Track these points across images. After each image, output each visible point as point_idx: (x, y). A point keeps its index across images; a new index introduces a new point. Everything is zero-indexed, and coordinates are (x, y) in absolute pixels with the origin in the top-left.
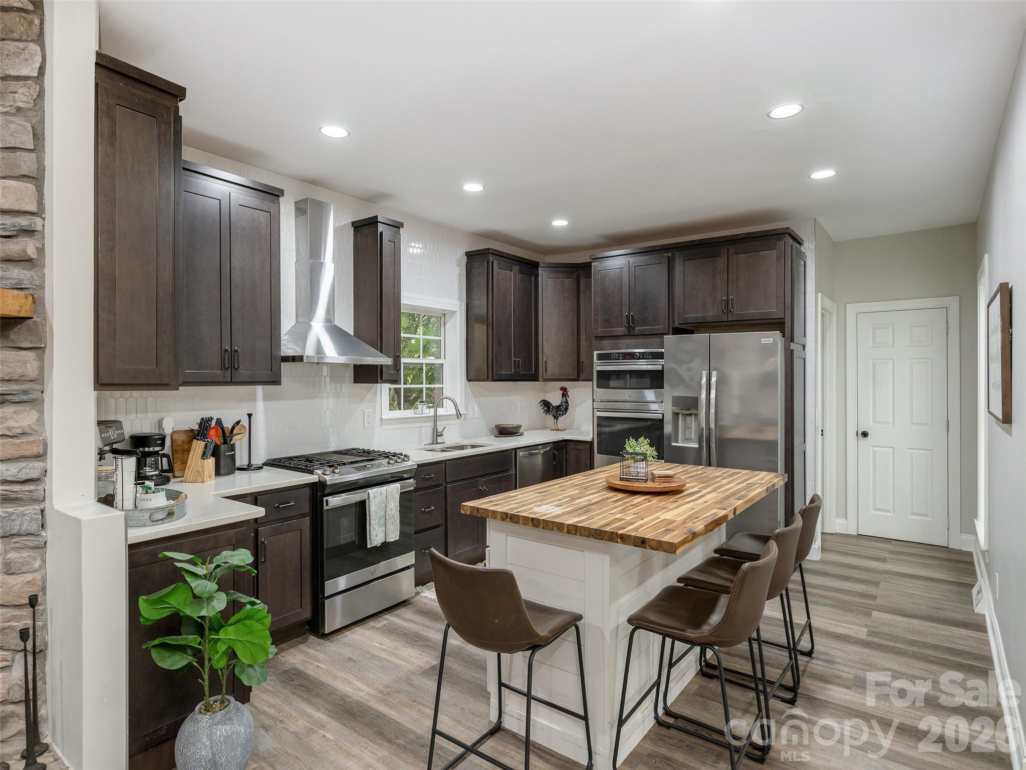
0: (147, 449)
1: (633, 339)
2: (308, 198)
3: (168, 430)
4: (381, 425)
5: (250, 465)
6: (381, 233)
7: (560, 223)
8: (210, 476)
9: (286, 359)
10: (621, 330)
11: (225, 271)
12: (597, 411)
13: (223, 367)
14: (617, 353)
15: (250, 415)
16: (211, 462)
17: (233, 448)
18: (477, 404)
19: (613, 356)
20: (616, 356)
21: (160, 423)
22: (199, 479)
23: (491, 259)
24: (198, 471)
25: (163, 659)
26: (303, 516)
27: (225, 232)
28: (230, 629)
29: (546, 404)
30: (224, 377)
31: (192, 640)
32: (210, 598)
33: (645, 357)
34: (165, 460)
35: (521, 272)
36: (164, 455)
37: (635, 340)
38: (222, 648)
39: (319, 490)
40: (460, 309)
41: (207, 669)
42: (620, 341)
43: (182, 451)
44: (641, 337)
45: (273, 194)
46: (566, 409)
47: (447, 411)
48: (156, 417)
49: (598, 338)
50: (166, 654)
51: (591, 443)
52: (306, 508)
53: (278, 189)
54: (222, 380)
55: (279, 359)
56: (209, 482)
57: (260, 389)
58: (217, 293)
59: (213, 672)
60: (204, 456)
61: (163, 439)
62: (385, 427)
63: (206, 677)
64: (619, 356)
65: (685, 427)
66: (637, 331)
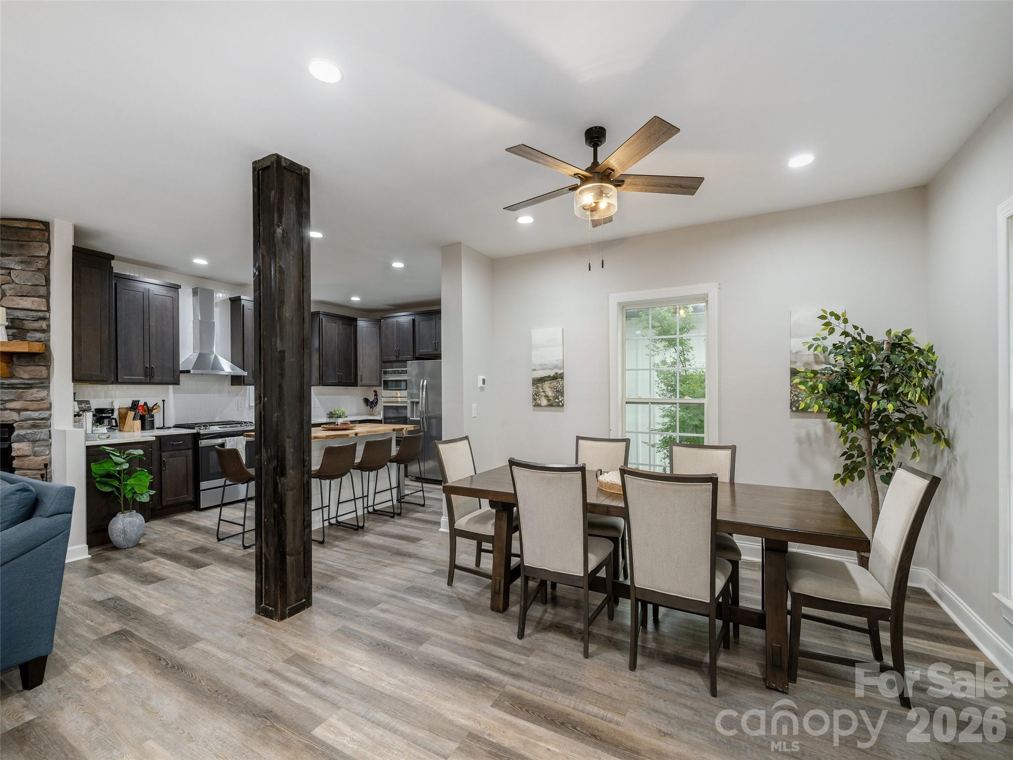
0: (104, 415)
2: (197, 288)
3: (116, 407)
4: (249, 409)
5: (163, 427)
6: (243, 305)
7: (355, 299)
8: (138, 429)
9: (183, 372)
10: (394, 358)
11: (146, 327)
13: (146, 375)
14: (389, 371)
15: (164, 401)
16: (138, 423)
17: (152, 416)
21: (112, 403)
22: (132, 430)
23: (321, 317)
24: (131, 426)
25: (102, 488)
26: (189, 449)
27: (146, 308)
28: (132, 479)
29: (366, 401)
30: (146, 380)
31: (116, 483)
32: (122, 464)
34: (113, 421)
35: (343, 324)
36: (113, 419)
37: (400, 364)
38: (129, 488)
39: (197, 437)
41: (122, 496)
42: (393, 364)
43: (123, 417)
44: (403, 362)
45: (176, 288)
46: (376, 403)
48: (110, 400)
49: (382, 363)
50: (103, 486)
52: (190, 446)
53: (178, 285)
54: (144, 381)
55: (178, 372)
56: (137, 432)
57: (171, 387)
58: (141, 338)
59: (125, 499)
60: (134, 419)
61: (112, 411)
62: (252, 410)
63: (122, 500)
64: (393, 372)
65: (417, 410)
66: (400, 358)
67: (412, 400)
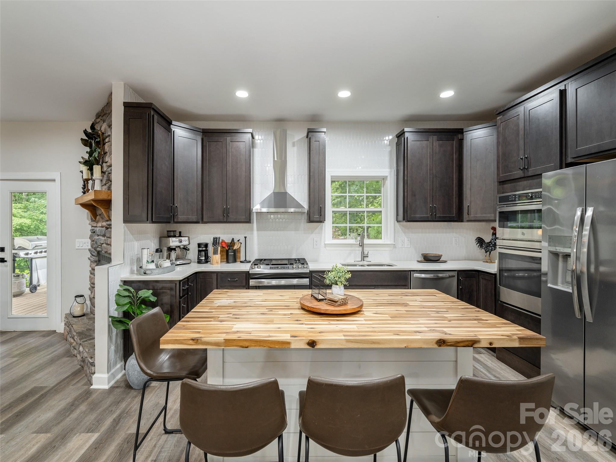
1: (529, 180)
4: (325, 247)
5: (245, 260)
6: (310, 138)
7: (447, 94)
8: (217, 263)
10: (519, 173)
11: (224, 173)
12: (499, 248)
13: (223, 215)
14: (514, 195)
15: (245, 237)
16: (217, 257)
18: (407, 237)
19: (511, 198)
20: (513, 198)
23: (406, 136)
27: (224, 155)
29: (480, 241)
30: (223, 220)
33: (537, 196)
35: (440, 139)
37: (531, 181)
40: (391, 174)
42: (518, 183)
44: (536, 177)
46: (495, 246)
47: (385, 242)
49: (502, 183)
51: (495, 275)
52: (244, 283)
56: (216, 265)
60: (214, 253)
62: (327, 248)
64: (515, 198)
65: (565, 270)
66: (531, 172)
67: (553, 249)
